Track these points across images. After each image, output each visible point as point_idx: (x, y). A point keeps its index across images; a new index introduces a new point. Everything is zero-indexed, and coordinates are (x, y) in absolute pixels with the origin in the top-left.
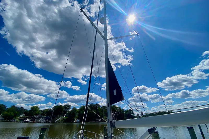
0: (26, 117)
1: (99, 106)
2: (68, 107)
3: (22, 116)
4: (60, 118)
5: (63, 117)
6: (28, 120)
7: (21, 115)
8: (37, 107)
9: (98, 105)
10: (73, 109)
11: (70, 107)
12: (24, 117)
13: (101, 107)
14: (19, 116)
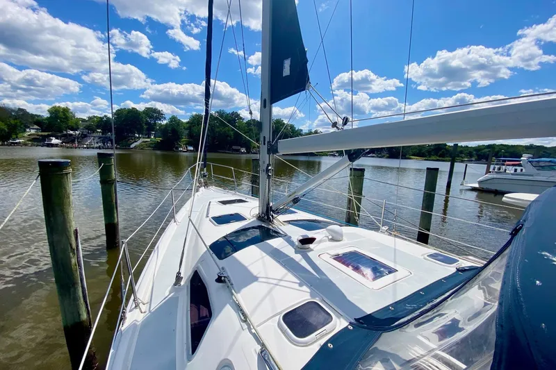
0: (46, 134)
1: (241, 118)
2: (154, 114)
3: (33, 131)
4: (141, 140)
5: (149, 137)
6: (54, 141)
7: (30, 129)
8: (66, 110)
9: (238, 115)
10: (171, 121)
11: (162, 114)
12: (40, 133)
13: (245, 121)
14: (25, 131)
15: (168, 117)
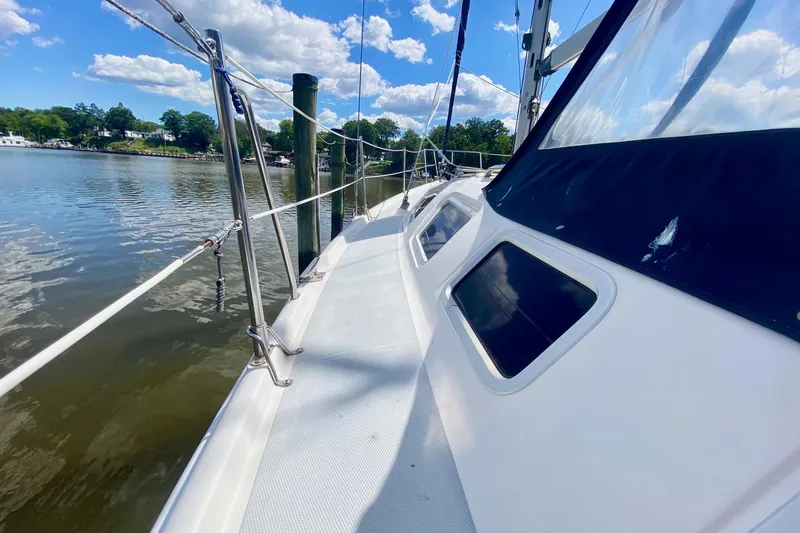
1: (504, 130)
2: (387, 127)
4: (369, 163)
5: (378, 160)
6: (284, 160)
9: (501, 125)
10: (406, 137)
11: (396, 128)
13: (510, 135)
15: (403, 133)
